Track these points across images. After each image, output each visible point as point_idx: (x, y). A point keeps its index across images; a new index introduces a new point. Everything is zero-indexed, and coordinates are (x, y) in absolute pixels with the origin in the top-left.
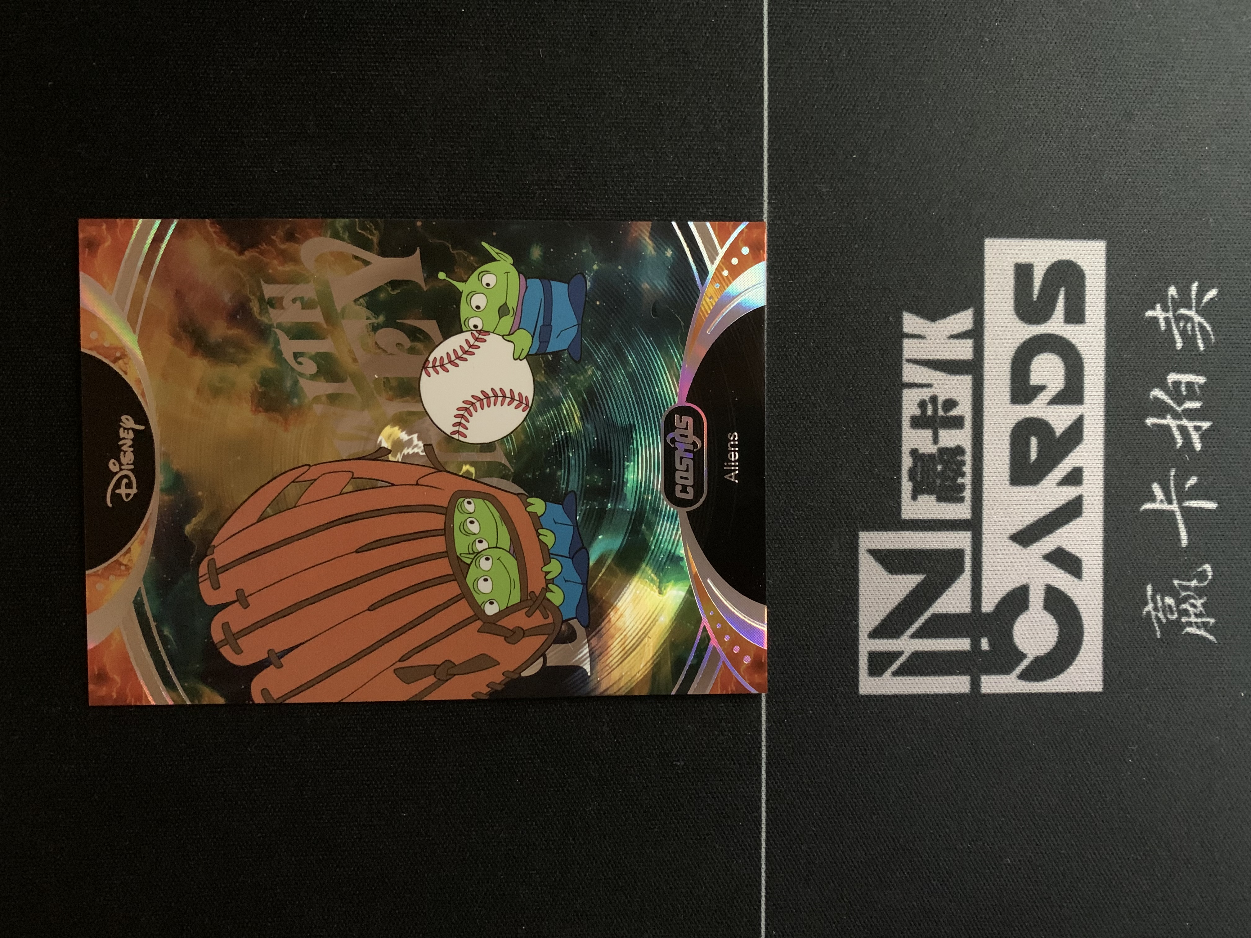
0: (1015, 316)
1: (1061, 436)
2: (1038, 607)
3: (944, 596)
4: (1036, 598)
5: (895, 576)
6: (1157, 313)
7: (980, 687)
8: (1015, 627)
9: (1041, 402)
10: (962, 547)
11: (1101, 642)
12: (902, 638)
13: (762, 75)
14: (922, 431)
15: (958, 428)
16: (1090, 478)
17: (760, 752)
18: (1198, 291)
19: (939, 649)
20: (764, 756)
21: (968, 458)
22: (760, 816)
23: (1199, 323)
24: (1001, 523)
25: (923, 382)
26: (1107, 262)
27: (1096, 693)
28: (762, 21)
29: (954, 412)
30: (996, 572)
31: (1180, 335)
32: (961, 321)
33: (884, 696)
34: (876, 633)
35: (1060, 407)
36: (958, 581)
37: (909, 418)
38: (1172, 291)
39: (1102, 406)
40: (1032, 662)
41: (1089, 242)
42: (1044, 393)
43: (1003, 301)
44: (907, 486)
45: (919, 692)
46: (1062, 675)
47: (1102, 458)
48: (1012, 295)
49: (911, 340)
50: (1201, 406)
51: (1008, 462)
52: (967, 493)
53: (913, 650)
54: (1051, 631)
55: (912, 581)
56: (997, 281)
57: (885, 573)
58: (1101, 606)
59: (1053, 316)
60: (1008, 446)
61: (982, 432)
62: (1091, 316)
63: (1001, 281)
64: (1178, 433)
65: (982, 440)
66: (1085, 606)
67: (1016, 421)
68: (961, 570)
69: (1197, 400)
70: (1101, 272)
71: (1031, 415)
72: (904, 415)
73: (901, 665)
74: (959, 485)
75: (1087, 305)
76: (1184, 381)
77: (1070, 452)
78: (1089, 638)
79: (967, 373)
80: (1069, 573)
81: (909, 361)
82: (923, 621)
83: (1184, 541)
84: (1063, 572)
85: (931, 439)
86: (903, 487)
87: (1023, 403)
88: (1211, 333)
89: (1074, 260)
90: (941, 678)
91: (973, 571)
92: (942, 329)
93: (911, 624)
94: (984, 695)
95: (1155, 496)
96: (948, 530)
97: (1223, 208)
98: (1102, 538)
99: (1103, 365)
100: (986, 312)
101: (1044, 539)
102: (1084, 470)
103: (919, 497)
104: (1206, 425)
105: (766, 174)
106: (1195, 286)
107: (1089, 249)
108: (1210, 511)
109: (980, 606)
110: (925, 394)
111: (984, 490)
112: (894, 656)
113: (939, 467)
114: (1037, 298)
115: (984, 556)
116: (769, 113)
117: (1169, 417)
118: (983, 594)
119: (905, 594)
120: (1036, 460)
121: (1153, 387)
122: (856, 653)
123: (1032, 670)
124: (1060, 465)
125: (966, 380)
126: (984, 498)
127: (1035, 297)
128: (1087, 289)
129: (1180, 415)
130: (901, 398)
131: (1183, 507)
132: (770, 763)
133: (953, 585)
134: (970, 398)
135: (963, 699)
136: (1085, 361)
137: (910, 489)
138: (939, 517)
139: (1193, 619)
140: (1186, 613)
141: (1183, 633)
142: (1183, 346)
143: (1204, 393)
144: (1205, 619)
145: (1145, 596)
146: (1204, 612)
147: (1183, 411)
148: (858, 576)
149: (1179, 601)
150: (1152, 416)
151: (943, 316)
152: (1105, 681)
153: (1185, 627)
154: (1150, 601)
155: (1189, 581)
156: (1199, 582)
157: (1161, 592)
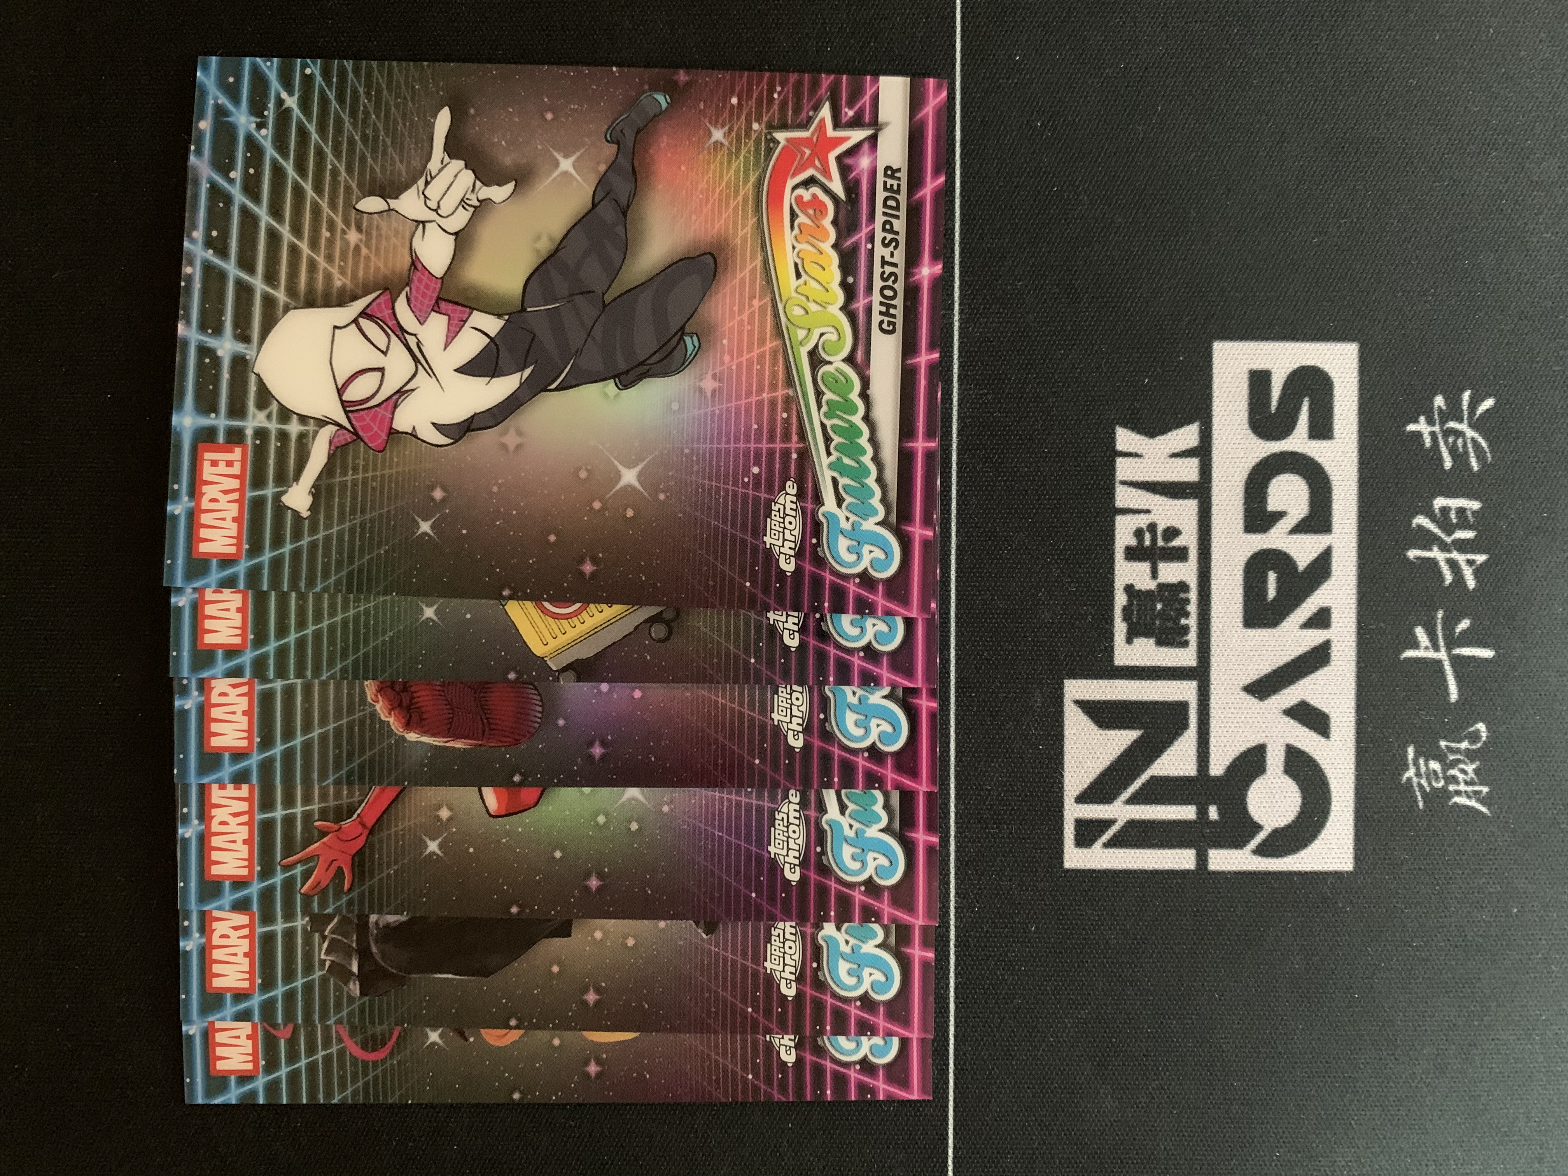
0: (1249, 431)
4: (1275, 760)
5: (1107, 732)
6: (1421, 426)
8: (1249, 793)
10: (1186, 699)
15: (1181, 562)
18: (1471, 400)
22: (948, 1007)
23: (1473, 439)
25: (1140, 507)
26: (1360, 367)
27: (1346, 872)
29: (1176, 543)
31: (1450, 453)
32: (1185, 436)
33: (1094, 870)
37: (1123, 549)
38: (1439, 401)
40: (1270, 835)
41: (1339, 345)
43: (1236, 413)
44: (1120, 628)
45: (1135, 867)
46: (1305, 851)
47: (1354, 597)
48: (1246, 406)
50: (1475, 537)
52: (1192, 637)
54: (1292, 799)
57: (1096, 728)
58: (1353, 771)
59: (1295, 432)
62: (1341, 431)
64: (1447, 567)
67: (1251, 553)
68: (1185, 726)
69: (1470, 529)
70: (1352, 379)
71: (1270, 547)
73: (1115, 835)
76: (1453, 506)
81: (1124, 483)
82: (1140, 784)
83: (1454, 696)
84: (1307, 730)
88: (1487, 450)
89: (1321, 366)
90: (1161, 851)
92: (1162, 447)
93: (1125, 788)
94: (1214, 872)
95: (1419, 642)
100: (1214, 428)
102: (1333, 610)
103: (1135, 640)
104: (1481, 558)
106: (1466, 396)
108: (1486, 660)
109: (1208, 769)
110: (1142, 521)
111: (1212, 632)
112: (1105, 824)
113: (1159, 606)
114: (1277, 409)
115: (1212, 710)
117: (1435, 549)
119: (1119, 753)
120: (1275, 599)
121: (1417, 514)
122: (1061, 819)
124: (1304, 605)
125: (1191, 506)
127: (1273, 409)
129: (1449, 547)
130: (1114, 525)
131: (1452, 655)
132: (959, 945)
133: (1176, 743)
135: (1187, 876)
136: (1334, 483)
138: (1159, 664)
139: (1462, 787)
140: (1454, 780)
141: (1450, 804)
142: (1453, 466)
143: (1480, 521)
144: (1477, 788)
145: (1407, 759)
146: (1476, 780)
147: (1453, 541)
148: (1062, 730)
149: (1446, 766)
150: (1415, 548)
151: (1163, 432)
152: (1357, 858)
153: (1453, 797)
154: (1411, 766)
155: (1458, 742)
156: (1471, 745)
157: (1425, 755)
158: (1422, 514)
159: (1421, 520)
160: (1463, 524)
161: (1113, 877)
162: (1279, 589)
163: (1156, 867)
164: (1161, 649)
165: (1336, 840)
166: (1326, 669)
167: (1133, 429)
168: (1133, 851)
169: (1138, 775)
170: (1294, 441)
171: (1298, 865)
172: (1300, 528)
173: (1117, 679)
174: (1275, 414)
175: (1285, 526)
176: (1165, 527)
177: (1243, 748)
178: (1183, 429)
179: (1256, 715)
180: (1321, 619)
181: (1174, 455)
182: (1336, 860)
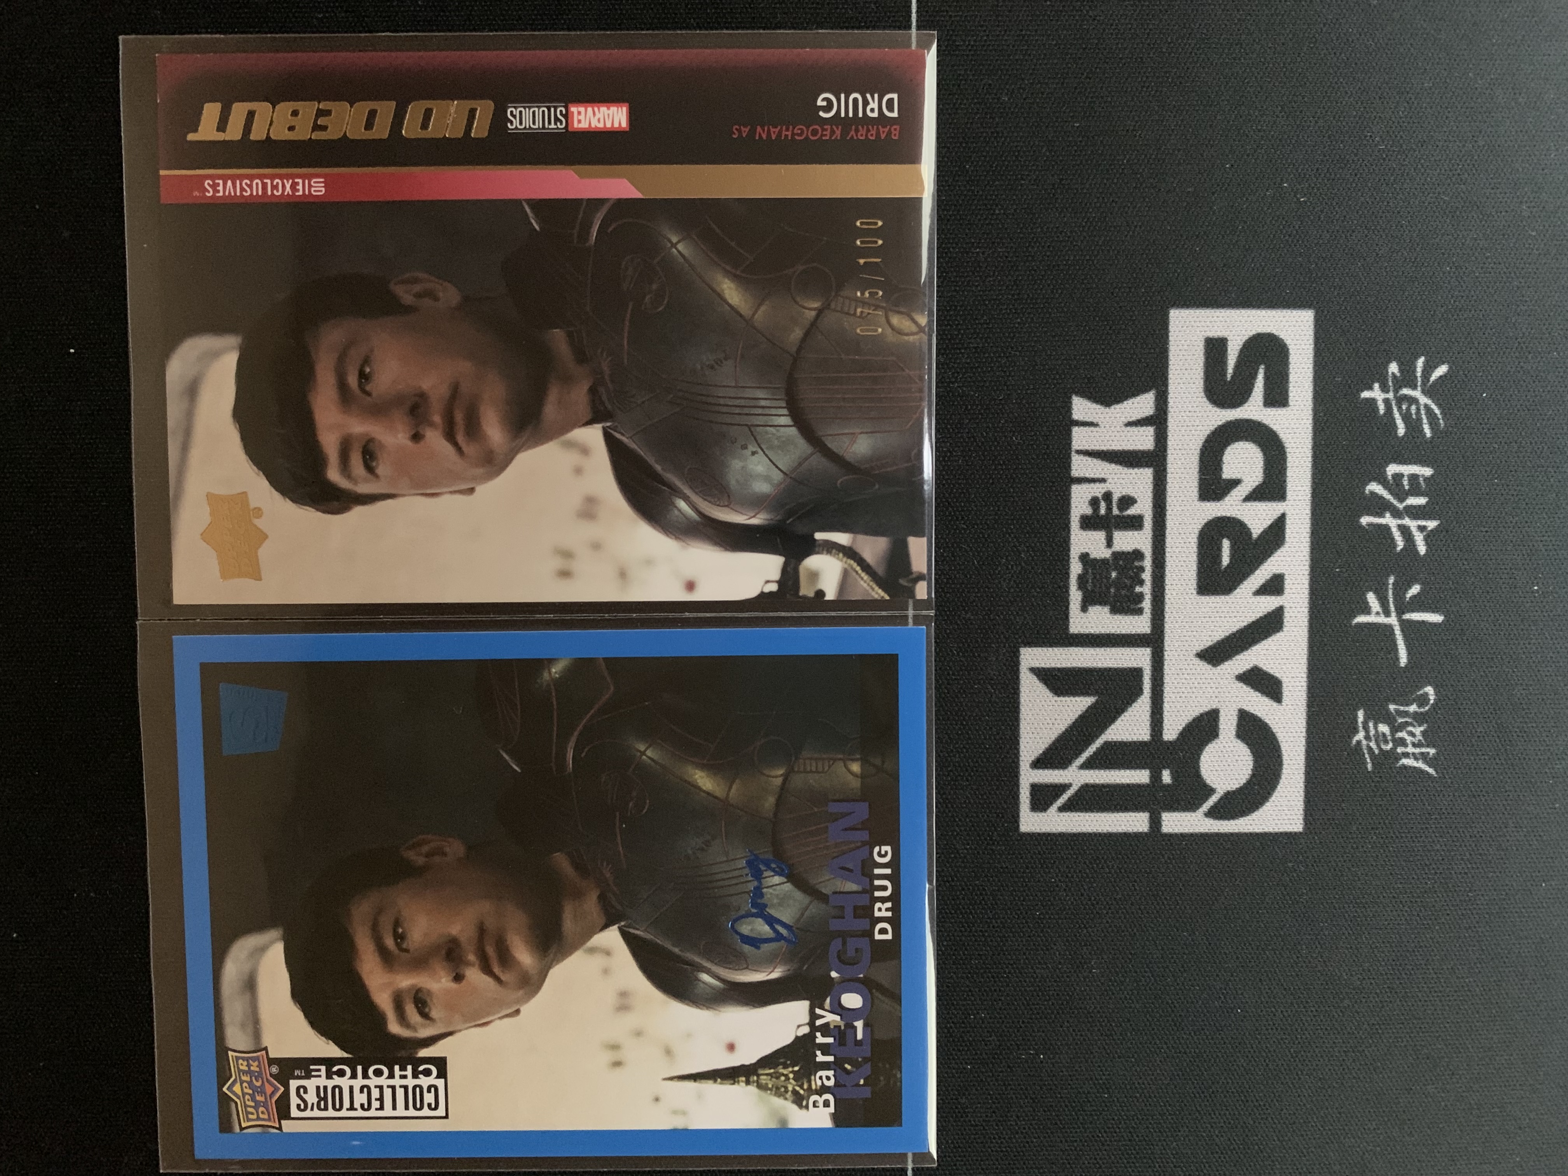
0: (1205, 399)
2: (1230, 735)
3: (1119, 722)
4: (1228, 724)
5: (1062, 698)
6: (1375, 393)
7: (1161, 826)
9: (1235, 498)
11: (1303, 776)
12: (1070, 768)
14: (1094, 533)
15: (1136, 530)
18: (1425, 367)
23: (1426, 406)
24: (1187, 638)
26: (1315, 335)
27: (1296, 833)
29: (1132, 511)
31: (1403, 420)
32: (1141, 405)
33: (1049, 834)
36: (1134, 705)
38: (1393, 368)
40: (1221, 799)
41: (1294, 312)
42: (1239, 488)
43: (1191, 381)
44: (1075, 596)
45: (1090, 831)
46: (1256, 813)
48: (1202, 374)
49: (1082, 428)
50: (1427, 503)
51: (1195, 568)
52: (1147, 604)
54: (1244, 762)
55: (1079, 704)
57: (1050, 694)
58: (1304, 734)
59: (1251, 399)
60: (1195, 550)
64: (1399, 533)
66: (1284, 734)
67: (1206, 521)
68: (1139, 692)
69: (1422, 495)
70: (1308, 346)
71: (1224, 514)
75: (1291, 385)
76: (1406, 473)
77: (1270, 556)
78: (1289, 771)
79: (1147, 466)
81: (1079, 452)
82: (1095, 749)
83: (1403, 660)
85: (1105, 542)
87: (1214, 500)
88: (1440, 416)
89: (1276, 333)
90: (1115, 814)
92: (1118, 416)
93: (1080, 754)
94: (1166, 835)
95: (1370, 607)
96: (1123, 646)
98: (1305, 657)
101: (1238, 657)
102: (1286, 577)
103: (1090, 608)
104: (1432, 524)
106: (1420, 362)
107: (1294, 319)
108: (1435, 624)
109: (1161, 734)
110: (1098, 490)
111: (1167, 600)
112: (1059, 789)
113: (1114, 575)
114: (1232, 377)
115: (1166, 676)
117: (1388, 515)
120: (1228, 565)
121: (1370, 481)
122: (1017, 785)
123: (1222, 807)
124: (1257, 572)
125: (1146, 475)
126: (1167, 609)
127: (1229, 377)
128: (1291, 366)
129: (1401, 513)
130: (1070, 494)
131: (1404, 620)
133: (1130, 709)
135: (1141, 839)
136: (1288, 450)
137: (1080, 599)
138: (1113, 631)
139: (1410, 749)
140: (1402, 742)
141: (1398, 765)
142: (1406, 433)
143: (1431, 487)
144: (1424, 750)
145: (1357, 722)
146: (1423, 742)
147: (1405, 508)
148: (1018, 698)
149: (1395, 729)
150: (1368, 515)
151: (1120, 400)
152: (1306, 820)
153: (1400, 759)
154: (1361, 729)
155: (1407, 705)
156: (1419, 707)
157: (1374, 719)
158: (1374, 481)
159: (1375, 487)
160: (1415, 491)
161: (1067, 839)
162: (1232, 556)
164: (1115, 617)
165: (1286, 802)
166: (1278, 634)
168: (1087, 814)
170: (1249, 409)
174: (1230, 382)
175: (1239, 494)
178: (1138, 398)
179: (1209, 681)
180: (1275, 586)
181: (1130, 424)
182: (1286, 821)
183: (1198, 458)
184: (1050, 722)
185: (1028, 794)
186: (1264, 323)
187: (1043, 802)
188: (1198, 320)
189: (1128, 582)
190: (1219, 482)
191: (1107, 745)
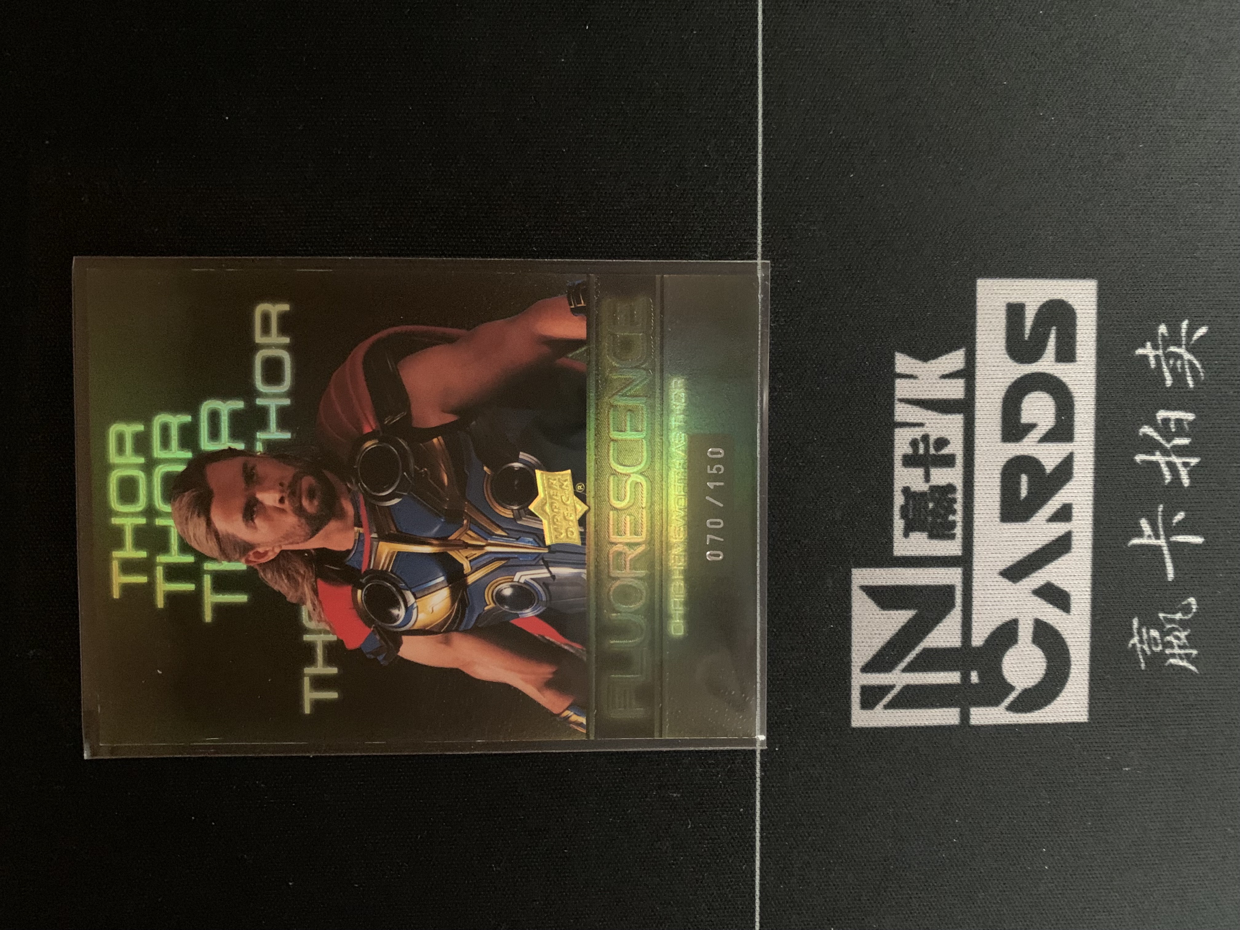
0: (1007, 356)
1: (1051, 474)
2: (1027, 641)
4: (1025, 632)
5: (886, 612)
6: (1148, 350)
7: (969, 718)
8: (1004, 660)
10: (953, 583)
11: (1087, 675)
12: (894, 672)
13: (757, 117)
14: (914, 469)
15: (949, 467)
16: (1079, 514)
17: (754, 783)
18: (1188, 329)
19: (929, 682)
20: (758, 787)
21: (959, 496)
22: (755, 846)
23: (1189, 360)
24: (992, 559)
25: (915, 421)
26: (1098, 301)
27: (1081, 723)
28: (756, 64)
29: (945, 451)
30: (986, 607)
31: (1170, 372)
32: (953, 361)
33: (876, 728)
34: (868, 668)
35: (1051, 444)
36: (948, 616)
37: (900, 457)
38: (1163, 329)
39: (1092, 443)
40: (1020, 694)
43: (995, 341)
44: (899, 524)
46: (1049, 706)
47: (1091, 495)
49: (903, 380)
50: (1190, 443)
51: (999, 499)
52: (958, 531)
53: (904, 683)
54: (1039, 664)
56: (988, 321)
57: (878, 609)
58: (1088, 639)
59: (1045, 355)
60: (999, 484)
61: (973, 470)
63: (993, 320)
64: (1167, 469)
65: (973, 478)
67: (1007, 459)
68: (953, 606)
69: (1187, 436)
72: (896, 454)
73: (893, 698)
74: (950, 522)
75: (1078, 344)
76: (1173, 418)
77: (1060, 489)
79: (959, 412)
80: (1058, 607)
81: (901, 400)
82: (915, 655)
83: (1171, 575)
84: (1051, 606)
85: (923, 477)
86: (895, 525)
87: (1013, 441)
88: (1201, 370)
89: (1065, 300)
90: (932, 710)
91: (963, 606)
92: (934, 369)
94: (973, 726)
95: (1143, 531)
96: (939, 566)
97: (1214, 246)
98: (1090, 574)
99: (1093, 403)
100: (978, 352)
101: (1034, 575)
102: (1074, 506)
103: (910, 534)
104: (1194, 461)
105: (760, 218)
106: (1185, 324)
107: (1080, 288)
108: (1197, 545)
109: (970, 641)
110: (917, 433)
111: (975, 527)
112: (884, 690)
113: (931, 505)
114: (1029, 337)
115: (974, 592)
116: (763, 157)
117: (1158, 453)
118: (974, 628)
119: (897, 629)
120: (1026, 498)
121: (1143, 424)
122: (849, 687)
124: (1050, 502)
125: (957, 420)
126: (975, 535)
127: (1026, 336)
128: (1078, 328)
129: (1169, 451)
131: (1170, 542)
132: (763, 794)
133: (944, 620)
134: (962, 437)
135: (953, 730)
136: (1075, 399)
139: (1177, 651)
140: (1170, 645)
141: (1166, 664)
142: (1172, 384)
143: (1194, 430)
144: (1188, 651)
145: (1132, 629)
146: (1187, 644)
147: (1172, 447)
148: (850, 612)
149: (1164, 633)
150: (1141, 453)
151: (935, 356)
152: (1091, 712)
153: (1168, 658)
154: (1136, 634)
155: (1174, 613)
156: (1183, 615)
157: (1146, 625)
158: (1146, 424)
159: (1146, 430)
160: (1180, 433)
161: (891, 732)
163: (927, 723)
167: (909, 355)
169: (913, 648)
170: (1042, 363)
171: (1043, 718)
172: (1047, 438)
173: (895, 566)
174: (1027, 341)
176: (936, 438)
177: (1000, 623)
179: (1010, 595)
181: (944, 377)
182: (1074, 713)
183: (1001, 405)
184: (877, 632)
185: (858, 695)
186: (1055, 291)
187: (871, 702)
188: (1000, 288)
189: (942, 512)
190: (1018, 426)
191: (926, 651)
